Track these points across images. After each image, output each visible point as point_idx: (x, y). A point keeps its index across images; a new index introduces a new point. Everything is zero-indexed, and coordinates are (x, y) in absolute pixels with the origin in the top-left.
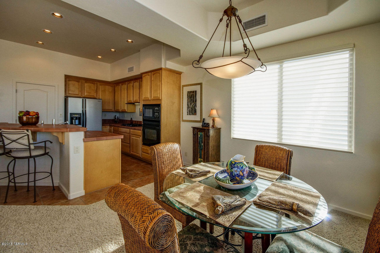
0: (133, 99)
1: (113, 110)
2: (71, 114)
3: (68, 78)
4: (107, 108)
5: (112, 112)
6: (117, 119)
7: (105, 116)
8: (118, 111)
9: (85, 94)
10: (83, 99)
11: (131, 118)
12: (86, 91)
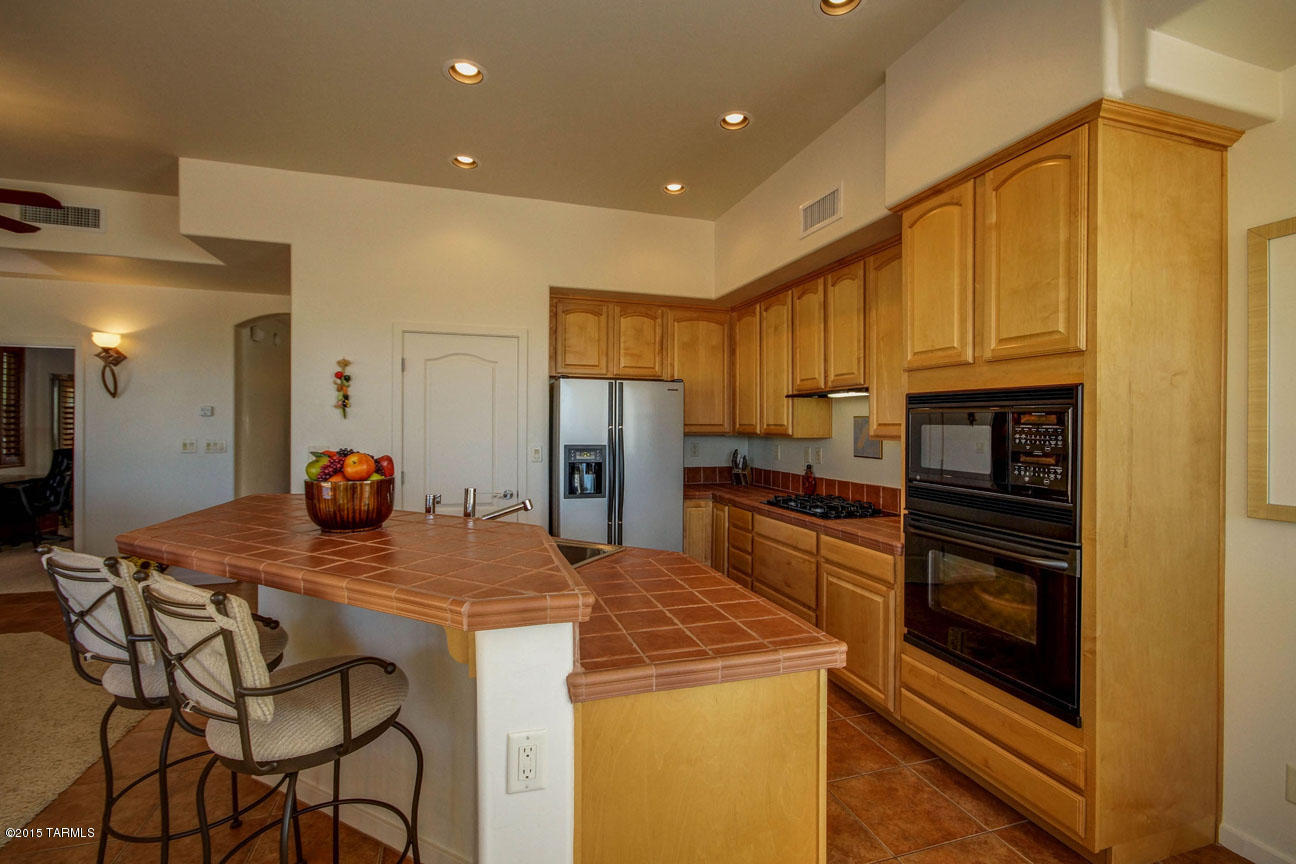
0: (826, 372)
1: (727, 427)
2: (569, 449)
3: (562, 300)
4: (701, 417)
5: (722, 435)
6: (741, 466)
7: (695, 453)
8: (747, 434)
9: (622, 365)
10: (611, 385)
11: (809, 467)
12: (626, 349)
